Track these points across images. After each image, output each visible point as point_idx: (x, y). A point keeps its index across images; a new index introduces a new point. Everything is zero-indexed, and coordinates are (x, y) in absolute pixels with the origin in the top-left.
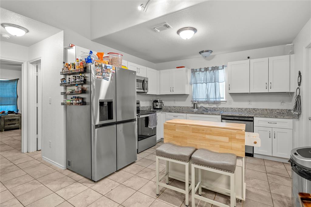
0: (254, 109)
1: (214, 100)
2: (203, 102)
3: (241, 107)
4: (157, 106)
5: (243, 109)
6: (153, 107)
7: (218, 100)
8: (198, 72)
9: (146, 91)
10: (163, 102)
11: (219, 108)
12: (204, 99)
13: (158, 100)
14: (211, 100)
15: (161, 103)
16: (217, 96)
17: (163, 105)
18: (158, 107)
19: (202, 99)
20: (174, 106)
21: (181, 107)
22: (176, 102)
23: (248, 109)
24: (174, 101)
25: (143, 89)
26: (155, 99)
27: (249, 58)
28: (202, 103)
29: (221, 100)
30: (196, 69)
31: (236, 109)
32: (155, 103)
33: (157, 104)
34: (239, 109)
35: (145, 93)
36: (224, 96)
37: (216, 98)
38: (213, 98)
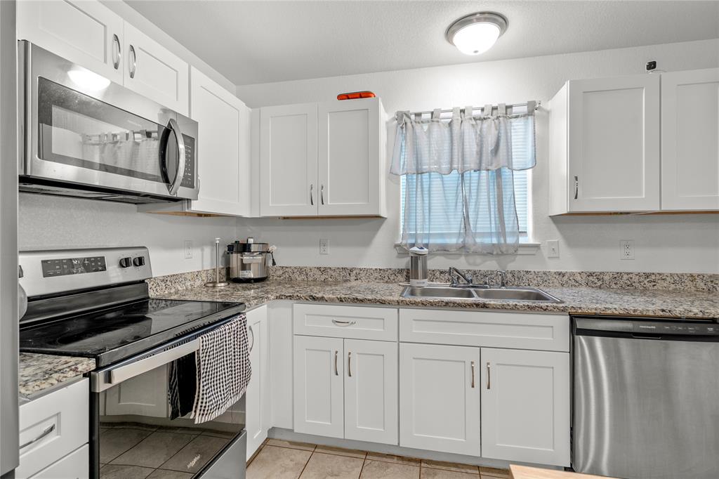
0: (647, 276)
1: (495, 241)
2: (444, 250)
3: (597, 269)
4: (244, 267)
5: (606, 278)
6: (224, 272)
7: (510, 240)
8: (426, 127)
9: (181, 192)
10: (272, 248)
11: (513, 273)
12: (450, 235)
13: (251, 241)
14: (478, 240)
15: (261, 253)
16: (509, 226)
17: (274, 263)
18: (250, 274)
19: (442, 235)
20: (319, 269)
21: (351, 270)
22: (329, 250)
23: (625, 277)
24: (322, 244)
25: (166, 181)
26: (235, 235)
27: (652, 66)
28: (440, 255)
29: (522, 240)
30: (418, 115)
31: (578, 278)
32: (235, 258)
33: (247, 258)
34: (591, 275)
35: (175, 207)
36: (528, 223)
37: (502, 232)
38: (490, 234)
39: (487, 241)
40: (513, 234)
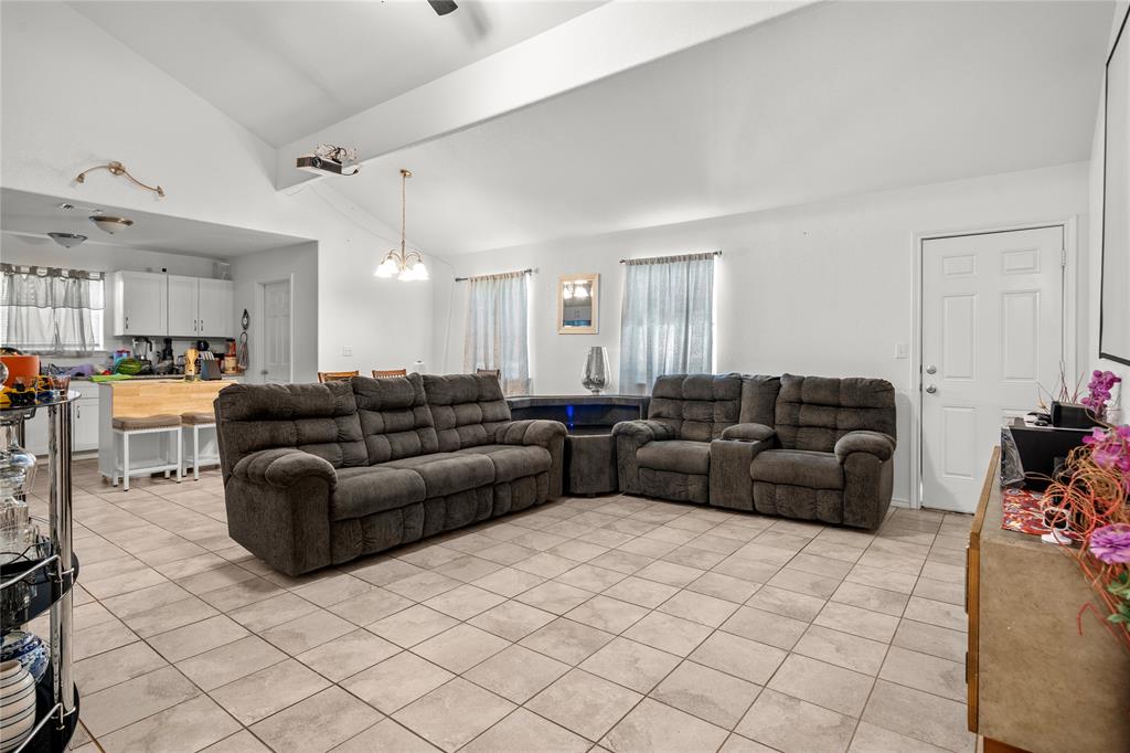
1: (78, 349)
7: (88, 349)
8: (24, 276)
14: (66, 349)
16: (87, 342)
27: (164, 270)
29: (96, 349)
30: (18, 268)
36: (100, 338)
37: (83, 344)
38: (75, 345)
39: (73, 349)
40: (90, 345)
